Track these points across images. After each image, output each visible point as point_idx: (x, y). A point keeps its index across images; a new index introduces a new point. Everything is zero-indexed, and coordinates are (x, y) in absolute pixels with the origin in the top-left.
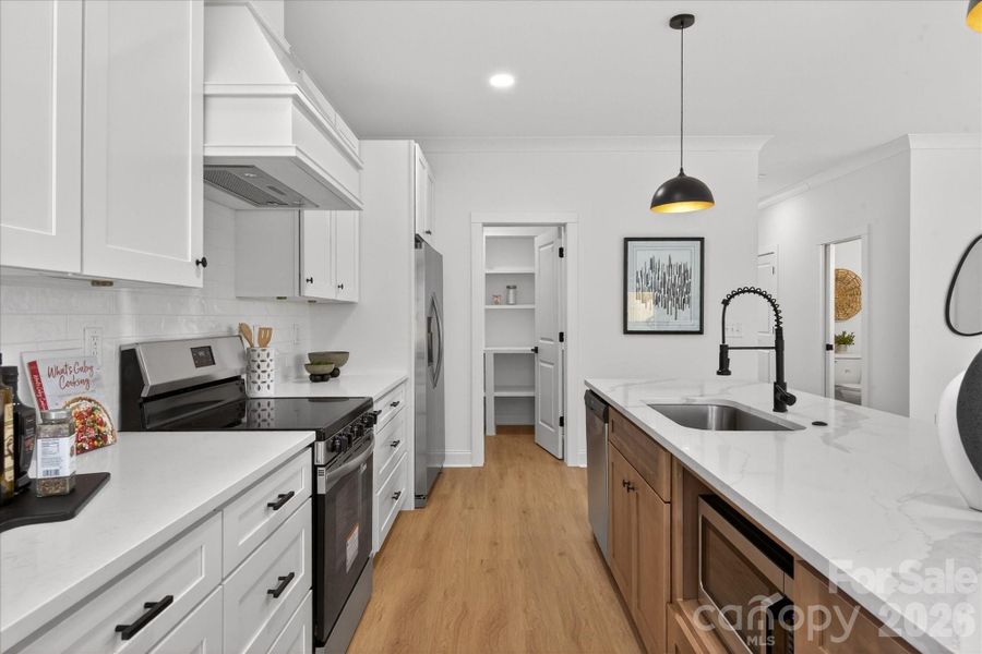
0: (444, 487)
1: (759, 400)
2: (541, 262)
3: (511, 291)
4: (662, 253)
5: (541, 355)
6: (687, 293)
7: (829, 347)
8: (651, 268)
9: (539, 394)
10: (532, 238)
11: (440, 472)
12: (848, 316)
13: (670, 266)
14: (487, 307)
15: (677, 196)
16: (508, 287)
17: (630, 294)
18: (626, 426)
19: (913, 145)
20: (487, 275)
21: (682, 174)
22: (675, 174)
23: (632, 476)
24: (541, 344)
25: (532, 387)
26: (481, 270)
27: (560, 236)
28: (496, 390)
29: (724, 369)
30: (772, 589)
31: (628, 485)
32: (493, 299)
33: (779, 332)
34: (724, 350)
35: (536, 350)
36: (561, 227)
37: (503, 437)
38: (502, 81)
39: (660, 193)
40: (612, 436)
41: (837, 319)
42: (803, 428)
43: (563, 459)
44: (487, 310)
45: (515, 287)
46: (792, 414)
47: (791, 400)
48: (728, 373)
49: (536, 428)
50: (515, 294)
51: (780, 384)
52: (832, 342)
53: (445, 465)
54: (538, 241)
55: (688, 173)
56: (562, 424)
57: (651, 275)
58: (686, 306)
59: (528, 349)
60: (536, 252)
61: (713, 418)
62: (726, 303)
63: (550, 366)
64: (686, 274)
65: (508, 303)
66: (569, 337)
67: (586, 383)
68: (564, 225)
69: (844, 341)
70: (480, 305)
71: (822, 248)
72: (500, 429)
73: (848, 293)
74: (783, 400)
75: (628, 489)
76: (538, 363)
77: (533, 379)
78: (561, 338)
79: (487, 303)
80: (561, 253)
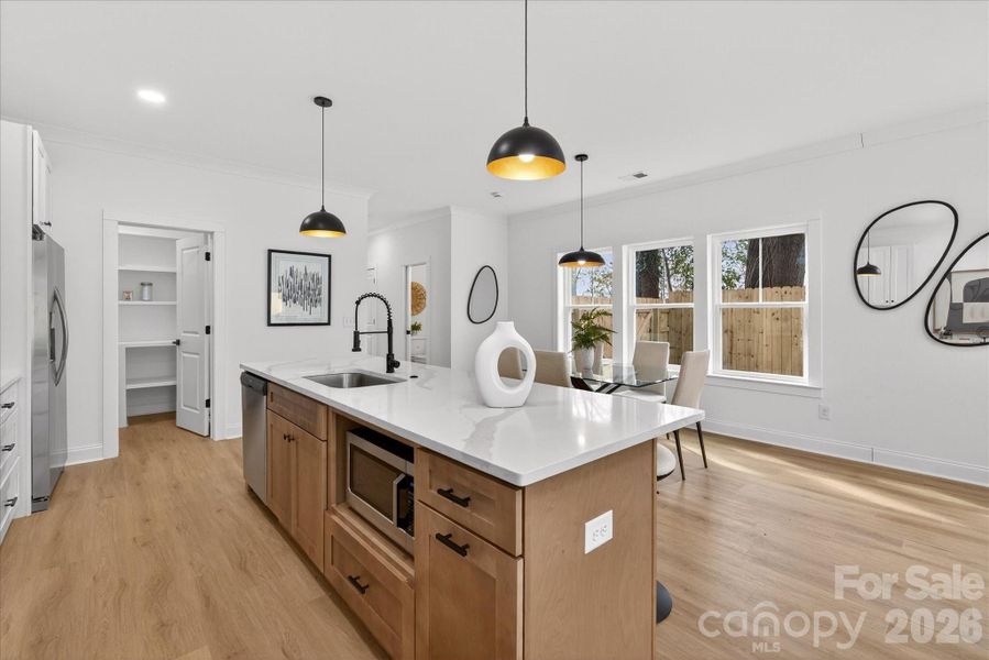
0: (70, 485)
1: (377, 366)
2: (184, 262)
3: (146, 288)
4: (300, 264)
5: (182, 346)
6: (319, 294)
7: (408, 332)
8: (291, 274)
9: (180, 382)
10: (174, 240)
11: (62, 471)
12: (418, 312)
13: (306, 274)
14: (121, 302)
15: (321, 225)
16: (142, 284)
17: (273, 294)
18: (286, 394)
19: (453, 212)
20: (120, 271)
21: (323, 209)
22: (318, 210)
23: (293, 430)
24: (182, 336)
25: (173, 376)
26: (113, 265)
27: (206, 243)
28: (127, 383)
29: (356, 348)
30: (399, 472)
31: (289, 438)
32: (125, 296)
33: (390, 322)
34: (357, 334)
35: (178, 343)
36: (208, 235)
37: (137, 427)
38: (152, 97)
39: (307, 221)
40: (270, 404)
41: (413, 315)
42: (405, 381)
43: (209, 436)
44: (120, 306)
45: (151, 284)
46: (398, 373)
47: (397, 364)
48: (360, 350)
49: (178, 414)
50: (151, 293)
51: (390, 356)
52: (410, 329)
53: (67, 464)
54: (180, 244)
55: (328, 210)
56: (208, 403)
57: (291, 280)
58: (318, 304)
59: (169, 342)
60: (178, 255)
61: (346, 381)
62: (358, 303)
63: (196, 356)
64: (319, 281)
65: (141, 299)
66: (216, 330)
67: (241, 366)
68: (212, 233)
69: (416, 328)
71: (404, 268)
72: (132, 420)
73: (418, 298)
74: (392, 364)
75: (289, 440)
76: (181, 354)
77: (174, 368)
78: (208, 330)
79: (120, 299)
80: (208, 256)
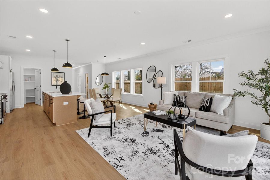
2: (36, 74)
3: (30, 79)
4: (58, 74)
6: (62, 80)
7: (86, 87)
8: (56, 76)
9: (36, 96)
13: (59, 76)
17: (53, 80)
19: (92, 64)
20: (24, 76)
24: (36, 87)
26: (23, 74)
28: (26, 96)
32: (25, 80)
35: (35, 89)
36: (40, 70)
49: (35, 102)
50: (31, 79)
53: (15, 108)
56: (40, 99)
63: (38, 91)
64: (62, 77)
65: (29, 81)
66: (42, 86)
70: (23, 81)
71: (85, 74)
72: (27, 103)
76: (36, 91)
77: (35, 94)
78: (40, 86)
79: (24, 81)
80: (40, 73)
